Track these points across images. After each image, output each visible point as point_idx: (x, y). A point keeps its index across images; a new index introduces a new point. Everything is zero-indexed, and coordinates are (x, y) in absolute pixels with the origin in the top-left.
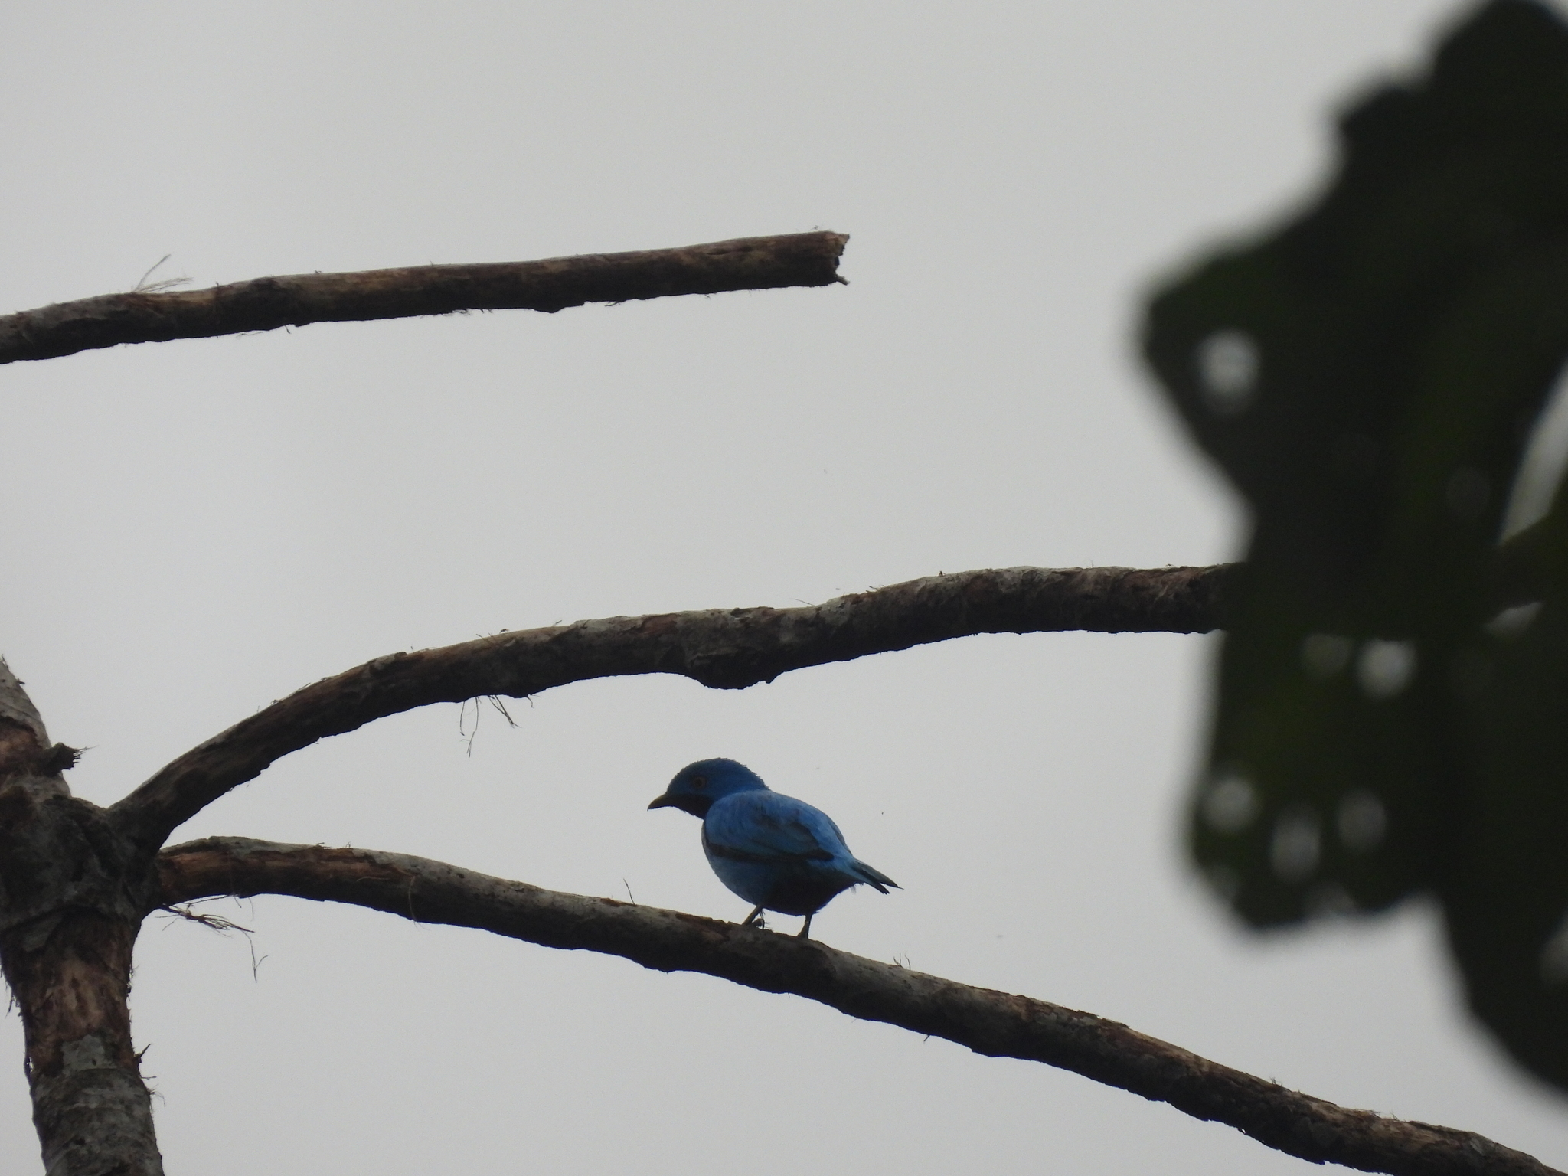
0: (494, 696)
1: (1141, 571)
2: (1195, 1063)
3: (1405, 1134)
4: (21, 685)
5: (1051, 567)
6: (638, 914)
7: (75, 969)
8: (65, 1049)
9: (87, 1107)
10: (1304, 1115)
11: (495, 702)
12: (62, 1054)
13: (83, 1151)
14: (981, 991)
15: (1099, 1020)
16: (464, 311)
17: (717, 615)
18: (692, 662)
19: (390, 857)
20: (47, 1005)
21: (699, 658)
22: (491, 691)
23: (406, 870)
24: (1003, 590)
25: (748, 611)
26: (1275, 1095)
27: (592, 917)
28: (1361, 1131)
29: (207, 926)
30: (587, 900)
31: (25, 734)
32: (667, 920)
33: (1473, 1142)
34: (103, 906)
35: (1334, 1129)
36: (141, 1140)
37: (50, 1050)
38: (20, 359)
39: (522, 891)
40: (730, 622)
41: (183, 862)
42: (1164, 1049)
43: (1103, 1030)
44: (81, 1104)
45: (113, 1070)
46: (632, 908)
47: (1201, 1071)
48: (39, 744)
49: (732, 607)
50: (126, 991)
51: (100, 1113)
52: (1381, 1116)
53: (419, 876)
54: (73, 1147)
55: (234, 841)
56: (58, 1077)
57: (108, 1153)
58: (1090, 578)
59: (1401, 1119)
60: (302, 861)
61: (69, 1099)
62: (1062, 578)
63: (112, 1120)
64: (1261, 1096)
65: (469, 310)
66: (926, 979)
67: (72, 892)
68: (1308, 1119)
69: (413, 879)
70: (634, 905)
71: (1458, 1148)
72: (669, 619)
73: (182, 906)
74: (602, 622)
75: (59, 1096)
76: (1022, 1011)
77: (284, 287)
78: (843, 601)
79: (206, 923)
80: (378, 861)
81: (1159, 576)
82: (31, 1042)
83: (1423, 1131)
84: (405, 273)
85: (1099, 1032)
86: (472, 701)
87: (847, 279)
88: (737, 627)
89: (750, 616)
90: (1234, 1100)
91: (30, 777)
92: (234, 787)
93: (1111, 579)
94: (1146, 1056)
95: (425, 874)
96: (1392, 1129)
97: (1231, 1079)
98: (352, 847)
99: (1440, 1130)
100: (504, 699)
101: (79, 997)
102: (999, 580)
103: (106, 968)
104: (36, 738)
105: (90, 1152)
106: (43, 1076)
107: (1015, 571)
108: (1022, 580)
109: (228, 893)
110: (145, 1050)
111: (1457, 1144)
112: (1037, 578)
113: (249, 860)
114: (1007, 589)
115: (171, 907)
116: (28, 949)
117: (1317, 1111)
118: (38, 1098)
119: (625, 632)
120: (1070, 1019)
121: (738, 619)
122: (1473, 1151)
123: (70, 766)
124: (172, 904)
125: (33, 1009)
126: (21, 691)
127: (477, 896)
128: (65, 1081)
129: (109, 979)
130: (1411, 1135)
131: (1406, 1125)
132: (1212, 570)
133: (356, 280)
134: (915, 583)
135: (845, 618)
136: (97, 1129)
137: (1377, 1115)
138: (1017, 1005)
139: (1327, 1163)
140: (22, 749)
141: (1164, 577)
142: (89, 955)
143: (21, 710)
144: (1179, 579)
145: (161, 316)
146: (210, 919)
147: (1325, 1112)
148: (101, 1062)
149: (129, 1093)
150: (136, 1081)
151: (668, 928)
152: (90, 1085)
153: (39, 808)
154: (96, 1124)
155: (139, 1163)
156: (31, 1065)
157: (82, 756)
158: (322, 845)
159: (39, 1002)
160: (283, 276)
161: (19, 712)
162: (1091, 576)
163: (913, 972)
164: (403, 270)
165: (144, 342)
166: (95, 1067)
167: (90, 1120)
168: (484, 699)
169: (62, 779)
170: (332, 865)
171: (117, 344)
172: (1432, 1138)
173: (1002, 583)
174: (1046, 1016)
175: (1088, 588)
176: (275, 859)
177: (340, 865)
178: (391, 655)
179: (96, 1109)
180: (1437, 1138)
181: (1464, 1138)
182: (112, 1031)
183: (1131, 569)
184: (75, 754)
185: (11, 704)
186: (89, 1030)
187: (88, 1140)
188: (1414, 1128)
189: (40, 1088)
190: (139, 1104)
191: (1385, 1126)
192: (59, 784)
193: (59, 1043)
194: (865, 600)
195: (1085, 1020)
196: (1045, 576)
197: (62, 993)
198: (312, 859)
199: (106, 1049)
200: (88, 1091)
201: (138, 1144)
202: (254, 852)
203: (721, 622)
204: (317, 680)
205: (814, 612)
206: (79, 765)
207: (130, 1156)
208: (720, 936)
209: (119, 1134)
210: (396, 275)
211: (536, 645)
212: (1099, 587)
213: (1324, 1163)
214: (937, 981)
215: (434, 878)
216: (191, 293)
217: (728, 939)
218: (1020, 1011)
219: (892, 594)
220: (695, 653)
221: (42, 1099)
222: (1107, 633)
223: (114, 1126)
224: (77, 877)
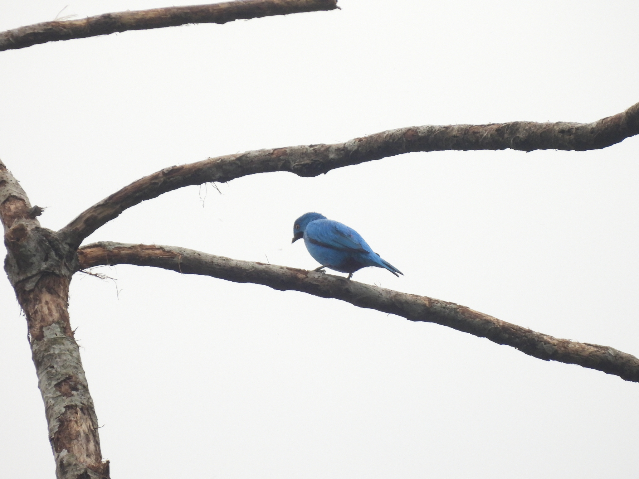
0: (213, 182)
1: (476, 126)
2: (497, 322)
3: (582, 348)
4: (18, 182)
5: (439, 125)
6: (271, 268)
7: (46, 297)
8: (44, 330)
9: (54, 353)
10: (541, 341)
11: (213, 184)
12: (43, 332)
13: (54, 371)
14: (410, 295)
15: (457, 305)
16: (187, 24)
17: (303, 147)
18: (294, 167)
19: (171, 248)
20: (36, 312)
21: (296, 165)
22: (211, 180)
23: (177, 253)
24: (420, 134)
25: (316, 145)
26: (529, 334)
27: (253, 270)
28: (564, 347)
29: (98, 278)
30: (250, 263)
31: (21, 202)
32: (283, 270)
33: (610, 351)
34: (57, 272)
35: (554, 347)
36: (76, 366)
37: (38, 330)
38: (9, 49)
39: (224, 260)
40: (309, 150)
41: (88, 252)
42: (484, 316)
43: (460, 310)
44: (52, 352)
45: (65, 337)
46: (268, 266)
47: (499, 325)
48: (27, 206)
49: (309, 144)
50: (67, 305)
51: (60, 355)
52: (572, 341)
53: (182, 255)
54: (49, 369)
55: (108, 243)
56: (42, 341)
57: (64, 371)
58: (455, 129)
59: (580, 342)
60: (135, 250)
61: (46, 350)
62: (444, 129)
63: (65, 358)
64: (524, 334)
65: (189, 24)
66: (387, 291)
67: (44, 266)
68: (543, 343)
69: (180, 257)
70: (269, 265)
71: (604, 353)
72: (283, 150)
73: (87, 270)
74: (256, 151)
75: (42, 349)
76: (427, 303)
77: (114, 17)
78: (355, 141)
79: (98, 277)
80: (166, 249)
81: (483, 127)
82: (30, 327)
83: (590, 347)
84: (163, 10)
85: (458, 310)
86: (204, 185)
87: (341, 7)
88: (312, 152)
89: (317, 147)
90: (513, 336)
91: (24, 219)
92: (108, 221)
93: (464, 129)
94: (477, 320)
95: (185, 254)
96: (577, 346)
97: (511, 328)
98: (155, 244)
99: (596, 346)
100: (217, 183)
101: (49, 309)
102: (418, 131)
103: (59, 296)
104: (26, 203)
105: (56, 371)
106: (35, 341)
107: (425, 127)
108: (428, 130)
109: (106, 264)
110: (76, 329)
111: (603, 351)
112: (434, 129)
113: (114, 250)
114: (422, 134)
115: (83, 271)
116: (27, 290)
117: (546, 340)
118: (34, 350)
119: (266, 155)
120: (446, 305)
121: (312, 149)
122: (610, 354)
123: (40, 214)
124: (83, 269)
125: (30, 314)
126: (18, 184)
127: (206, 262)
128: (45, 342)
129: (60, 301)
130: (585, 348)
131: (582, 344)
132: (505, 124)
133: (144, 13)
134: (384, 133)
135: (356, 148)
136: (59, 362)
137: (571, 340)
138: (425, 300)
139: (551, 360)
140: (21, 208)
141: (486, 128)
142: (52, 291)
143: (19, 192)
144: (492, 128)
145: (65, 30)
146: (99, 275)
147: (550, 340)
148: (59, 335)
149: (71, 347)
150: (74, 342)
151: (283, 273)
152: (55, 344)
153: (30, 233)
154: (58, 360)
155: (76, 375)
156: (30, 336)
157: (45, 210)
158: (143, 244)
159: (33, 311)
160: (114, 13)
161: (18, 193)
162: (456, 128)
163: (382, 288)
164: (162, 8)
165: (58, 41)
166: (57, 337)
167: (56, 358)
168: (208, 183)
169: (37, 220)
170: (147, 252)
171: (48, 41)
172: (593, 349)
173: (420, 132)
174: (436, 304)
175: (455, 133)
176: (124, 250)
177: (150, 252)
178: (171, 167)
179: (58, 354)
180: (595, 349)
181: (606, 349)
182: (62, 322)
183: (472, 125)
184: (42, 210)
185: (14, 189)
186: (53, 322)
187: (55, 366)
188: (586, 346)
189: (35, 346)
190: (75, 351)
191: (574, 345)
192: (36, 222)
193: (41, 327)
194: (364, 140)
195: (452, 305)
196: (437, 128)
197: (42, 307)
198: (139, 249)
199: (61, 329)
200: (54, 346)
201: (76, 368)
202: (116, 247)
203: (305, 150)
204: (141, 178)
205: (343, 146)
206: (43, 214)
207: (73, 373)
208: (304, 276)
209: (68, 364)
210: (159, 11)
211: (230, 161)
212: (459, 132)
213: (549, 361)
214: (392, 291)
215: (188, 256)
216: (77, 20)
217: (307, 277)
218: (426, 303)
219: (375, 137)
220: (295, 163)
221: (35, 350)
222: (463, 151)
223: (65, 360)
224: (46, 260)
